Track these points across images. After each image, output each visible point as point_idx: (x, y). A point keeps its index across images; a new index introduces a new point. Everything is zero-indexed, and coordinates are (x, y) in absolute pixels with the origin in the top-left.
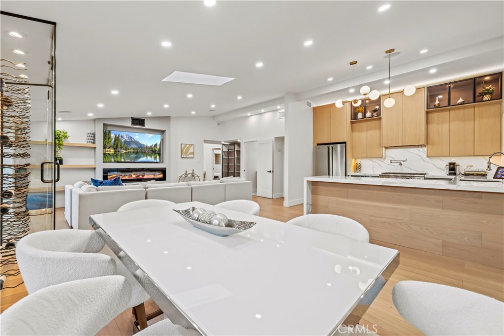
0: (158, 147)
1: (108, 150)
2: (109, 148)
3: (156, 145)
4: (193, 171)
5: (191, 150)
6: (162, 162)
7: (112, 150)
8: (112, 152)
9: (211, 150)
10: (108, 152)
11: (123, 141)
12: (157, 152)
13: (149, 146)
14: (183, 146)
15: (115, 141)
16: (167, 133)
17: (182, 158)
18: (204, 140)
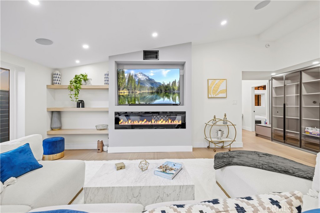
0: (177, 84)
1: (122, 91)
2: (123, 89)
3: (174, 82)
4: (225, 115)
5: (223, 87)
6: (183, 105)
7: (126, 92)
8: (126, 94)
9: (251, 89)
10: (122, 94)
11: (136, 80)
12: (176, 91)
13: (166, 84)
14: (210, 81)
15: (129, 81)
16: (186, 66)
17: (209, 98)
18: (243, 72)
